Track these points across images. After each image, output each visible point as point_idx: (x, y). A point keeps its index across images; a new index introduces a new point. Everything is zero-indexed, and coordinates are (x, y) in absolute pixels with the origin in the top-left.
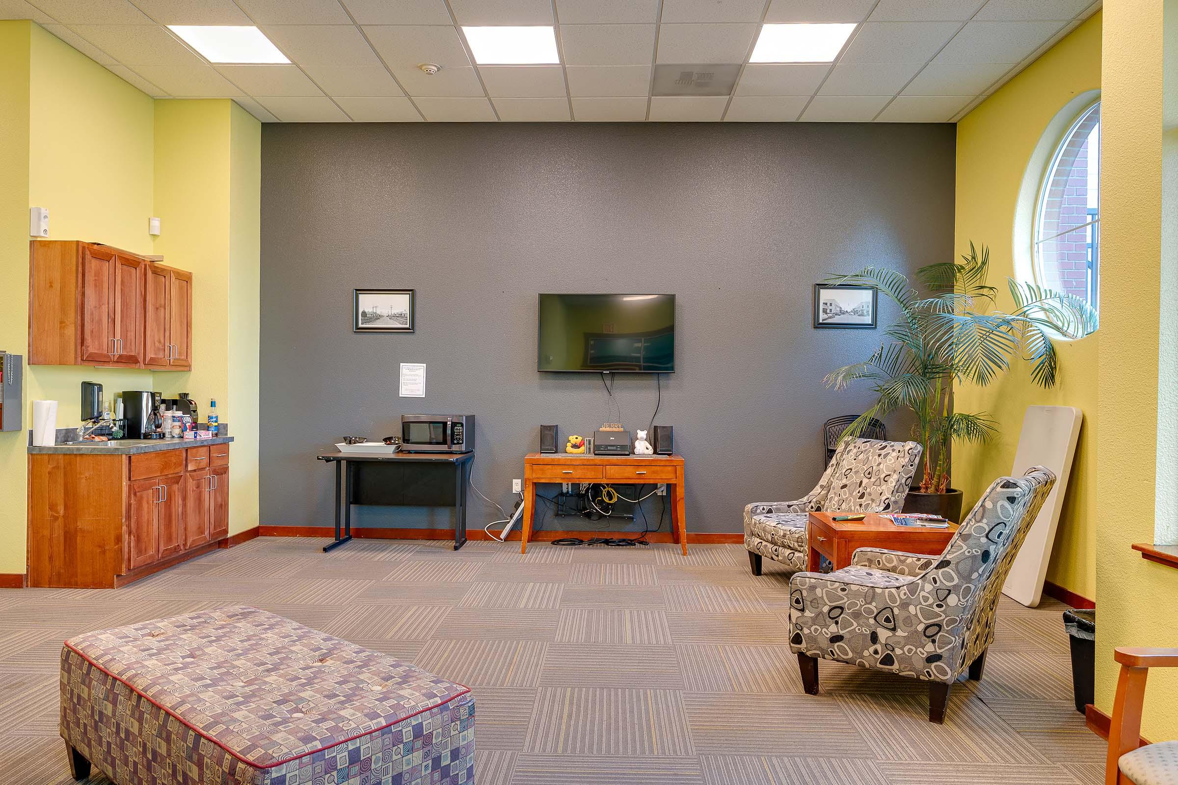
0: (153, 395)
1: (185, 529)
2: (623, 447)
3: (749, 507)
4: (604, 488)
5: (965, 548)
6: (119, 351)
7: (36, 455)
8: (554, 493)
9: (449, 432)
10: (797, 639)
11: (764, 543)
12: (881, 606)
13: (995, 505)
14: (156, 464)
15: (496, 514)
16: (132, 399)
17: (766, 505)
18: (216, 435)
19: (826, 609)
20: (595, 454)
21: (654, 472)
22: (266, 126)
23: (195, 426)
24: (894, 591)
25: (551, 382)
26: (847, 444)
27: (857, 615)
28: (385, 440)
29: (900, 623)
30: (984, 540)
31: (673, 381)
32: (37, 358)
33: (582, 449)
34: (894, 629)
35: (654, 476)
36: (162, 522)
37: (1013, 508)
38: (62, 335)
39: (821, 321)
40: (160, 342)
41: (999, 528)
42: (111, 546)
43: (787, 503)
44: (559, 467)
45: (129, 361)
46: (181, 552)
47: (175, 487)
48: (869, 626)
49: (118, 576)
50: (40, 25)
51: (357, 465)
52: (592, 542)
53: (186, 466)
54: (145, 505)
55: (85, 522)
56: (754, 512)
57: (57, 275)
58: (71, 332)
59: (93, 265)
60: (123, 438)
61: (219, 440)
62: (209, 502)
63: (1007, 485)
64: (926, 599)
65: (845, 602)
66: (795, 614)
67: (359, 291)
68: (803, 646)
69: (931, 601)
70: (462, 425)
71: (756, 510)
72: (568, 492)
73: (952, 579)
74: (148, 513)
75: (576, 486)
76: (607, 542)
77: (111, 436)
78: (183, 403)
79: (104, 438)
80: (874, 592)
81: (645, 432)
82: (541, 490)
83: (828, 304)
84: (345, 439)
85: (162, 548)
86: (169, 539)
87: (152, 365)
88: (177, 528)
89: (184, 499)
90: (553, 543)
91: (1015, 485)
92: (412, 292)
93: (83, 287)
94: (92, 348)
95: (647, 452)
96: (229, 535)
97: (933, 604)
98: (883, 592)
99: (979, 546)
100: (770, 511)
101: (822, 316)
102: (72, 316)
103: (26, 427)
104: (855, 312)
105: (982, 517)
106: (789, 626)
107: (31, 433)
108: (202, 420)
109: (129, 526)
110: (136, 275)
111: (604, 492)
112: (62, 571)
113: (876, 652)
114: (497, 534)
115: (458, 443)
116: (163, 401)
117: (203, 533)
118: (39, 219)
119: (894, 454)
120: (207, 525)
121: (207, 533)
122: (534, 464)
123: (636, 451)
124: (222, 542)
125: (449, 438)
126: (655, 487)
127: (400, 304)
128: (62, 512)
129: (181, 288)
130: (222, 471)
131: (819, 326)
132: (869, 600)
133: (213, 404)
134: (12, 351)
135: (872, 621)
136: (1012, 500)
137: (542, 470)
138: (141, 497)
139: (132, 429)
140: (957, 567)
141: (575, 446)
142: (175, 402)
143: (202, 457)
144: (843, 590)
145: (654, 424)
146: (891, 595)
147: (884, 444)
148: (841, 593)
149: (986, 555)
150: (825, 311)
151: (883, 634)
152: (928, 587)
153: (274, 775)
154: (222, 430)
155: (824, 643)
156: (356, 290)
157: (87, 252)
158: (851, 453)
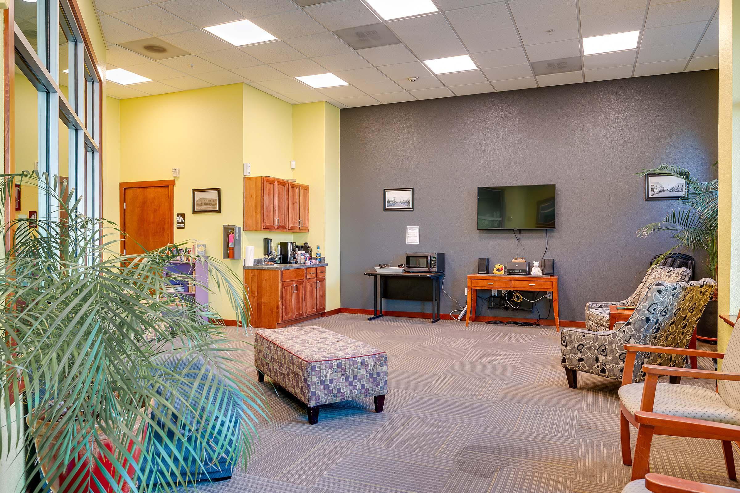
0: (292, 243)
1: (306, 306)
2: (524, 271)
3: (588, 304)
4: (515, 293)
5: (638, 315)
6: (278, 224)
7: (247, 270)
8: (488, 296)
9: (429, 262)
10: (564, 361)
11: (594, 324)
12: (600, 344)
13: (651, 295)
14: (293, 275)
15: (457, 306)
16: (284, 245)
17: (599, 303)
18: (320, 262)
19: (576, 346)
20: (508, 274)
21: (539, 285)
22: (342, 111)
23: (311, 258)
24: (606, 336)
25: (485, 235)
26: (653, 269)
27: (589, 349)
28: (399, 266)
29: (608, 353)
30: (646, 312)
31: (555, 234)
32: (247, 228)
33: (502, 272)
34: (606, 356)
35: (539, 287)
36: (296, 301)
37: (660, 296)
38: (256, 218)
39: (650, 196)
40: (295, 219)
41: (654, 306)
42: (275, 310)
43: (612, 303)
44: (486, 281)
45: (282, 228)
46: (304, 316)
47: (301, 286)
48: (595, 354)
49: (278, 324)
50: (247, 84)
51: (386, 278)
52: (508, 323)
53: (306, 276)
54: (288, 293)
55: (265, 299)
56: (590, 307)
57: (254, 192)
58: (259, 216)
59: (267, 186)
60: (280, 263)
61: (321, 265)
62: (316, 294)
63: (658, 285)
64: (620, 341)
65: (584, 342)
66: (563, 348)
67: (386, 190)
68: (567, 363)
69: (622, 342)
70: (436, 259)
71: (592, 306)
72: (495, 295)
73: (632, 331)
74: (290, 297)
75: (500, 292)
76: (517, 324)
77: (275, 262)
78: (305, 247)
79: (273, 263)
80: (597, 338)
81: (538, 262)
82: (479, 293)
83: (655, 186)
84: (380, 265)
85: (296, 313)
86: (299, 309)
87: (292, 229)
88: (302, 305)
89: (305, 292)
90: (486, 323)
91: (661, 285)
92: (412, 190)
93: (264, 196)
94: (267, 223)
95: (539, 274)
96: (326, 311)
97: (623, 343)
98: (601, 337)
99: (644, 315)
100: (601, 307)
101: (650, 193)
102: (259, 210)
103: (243, 257)
104: (673, 190)
105: (646, 301)
106: (560, 354)
107: (245, 260)
108: (314, 255)
109: (282, 302)
110: (284, 189)
111: (515, 295)
112: (257, 320)
113: (598, 367)
114: (456, 317)
115: (434, 268)
116: (297, 247)
117: (313, 308)
118: (247, 168)
119: (674, 275)
120: (315, 305)
121: (315, 309)
122: (472, 279)
123: (532, 273)
124: (322, 313)
125: (429, 265)
126: (545, 293)
127: (406, 195)
128: (256, 294)
129: (304, 193)
130: (323, 280)
131: (648, 199)
132: (595, 341)
133: (318, 248)
134: (238, 225)
135: (596, 351)
136: (660, 292)
137: (477, 282)
138: (287, 289)
139: (284, 259)
140: (634, 325)
141: (498, 270)
142: (302, 247)
143: (313, 272)
144: (584, 336)
145: (545, 258)
146: (605, 339)
147: (671, 269)
148: (583, 338)
149: (648, 320)
150: (652, 190)
151: (601, 358)
152: (621, 335)
153: (312, 365)
154: (322, 260)
155: (575, 362)
156: (385, 189)
157: (265, 181)
158: (653, 275)
